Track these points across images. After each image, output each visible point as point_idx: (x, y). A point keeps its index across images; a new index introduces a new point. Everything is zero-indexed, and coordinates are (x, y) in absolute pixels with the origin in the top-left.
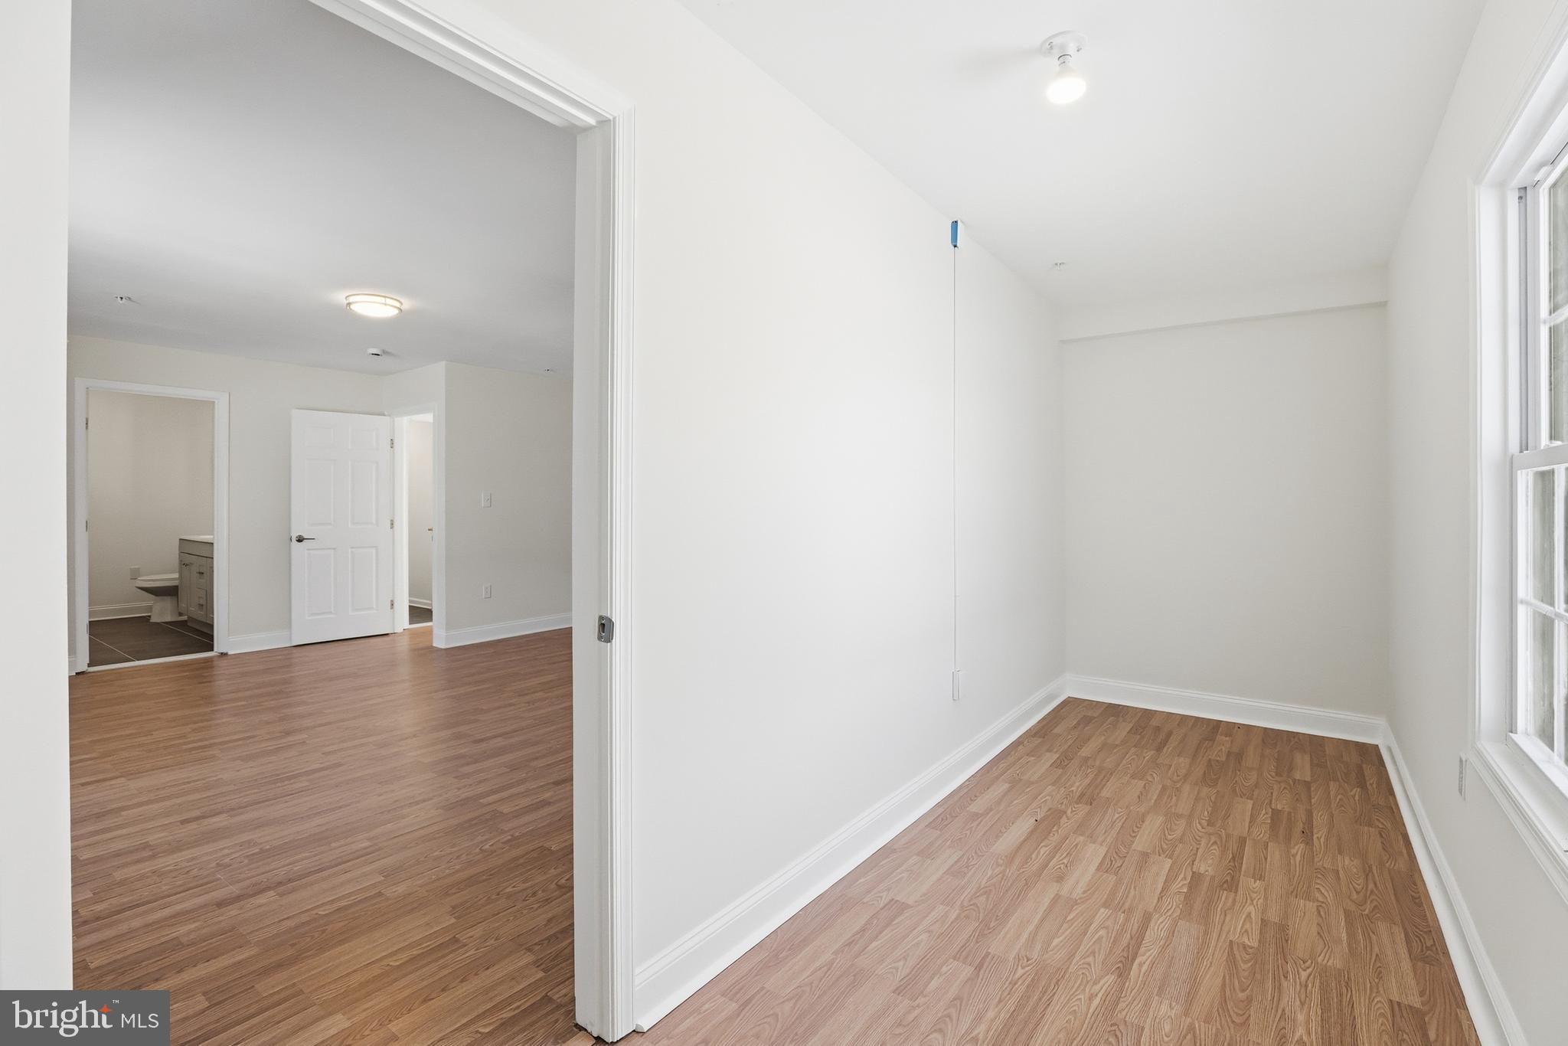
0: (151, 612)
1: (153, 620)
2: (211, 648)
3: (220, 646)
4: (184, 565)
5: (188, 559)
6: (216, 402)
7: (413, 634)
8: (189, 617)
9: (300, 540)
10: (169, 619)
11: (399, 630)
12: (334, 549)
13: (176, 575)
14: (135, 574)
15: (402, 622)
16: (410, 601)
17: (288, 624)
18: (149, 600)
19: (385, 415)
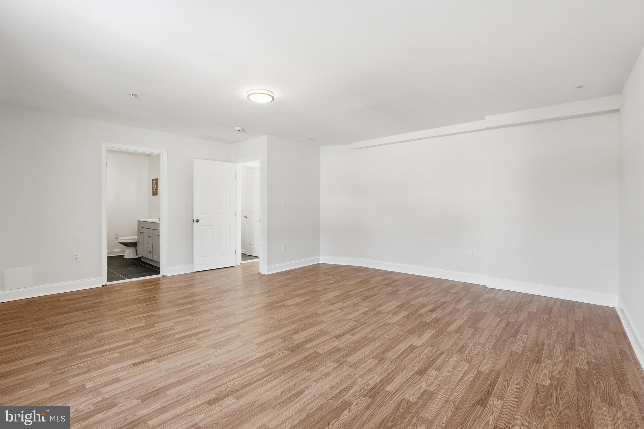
0: (124, 253)
1: (125, 257)
2: (158, 273)
3: (163, 272)
4: (140, 233)
5: (142, 230)
6: (161, 154)
7: (244, 267)
8: (142, 256)
9: (197, 221)
10: (132, 257)
11: (238, 264)
12: (212, 226)
13: (137, 237)
14: (117, 237)
15: (238, 261)
16: (242, 251)
17: (192, 261)
18: (124, 248)
19: (232, 162)
